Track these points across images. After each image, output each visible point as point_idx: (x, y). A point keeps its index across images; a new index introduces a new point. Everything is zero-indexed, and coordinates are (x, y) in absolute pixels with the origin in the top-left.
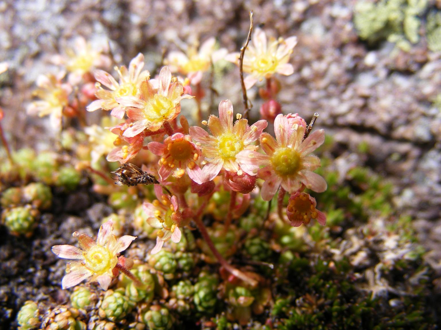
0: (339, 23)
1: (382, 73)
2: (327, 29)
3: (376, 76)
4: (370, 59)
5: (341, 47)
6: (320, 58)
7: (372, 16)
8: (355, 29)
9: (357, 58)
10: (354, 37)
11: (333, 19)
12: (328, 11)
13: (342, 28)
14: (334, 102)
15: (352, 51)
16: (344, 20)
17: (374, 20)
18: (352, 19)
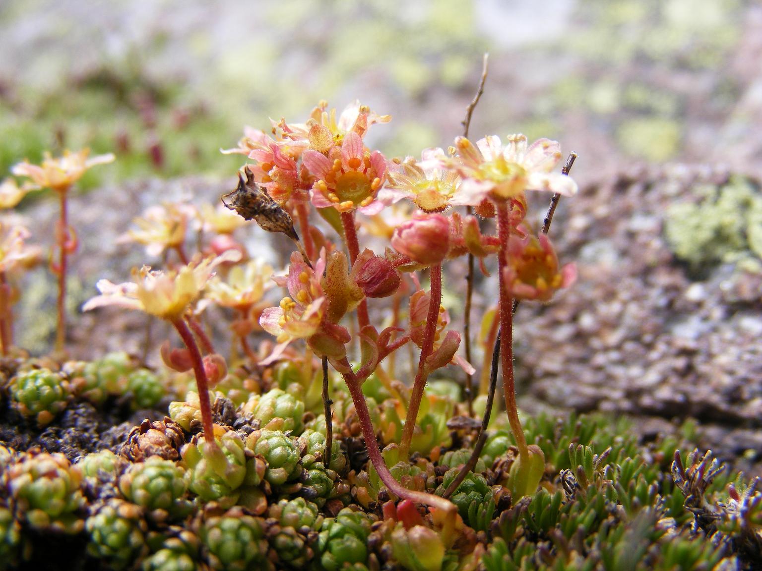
0: (642, 239)
1: (717, 313)
2: (624, 253)
3: (705, 319)
4: (695, 292)
5: (645, 273)
6: (610, 296)
7: (694, 221)
8: (667, 244)
9: (673, 290)
10: (666, 255)
11: (631, 235)
12: (623, 226)
13: (645, 246)
14: (635, 371)
15: (663, 279)
16: (650, 233)
17: (698, 227)
18: (662, 231)
